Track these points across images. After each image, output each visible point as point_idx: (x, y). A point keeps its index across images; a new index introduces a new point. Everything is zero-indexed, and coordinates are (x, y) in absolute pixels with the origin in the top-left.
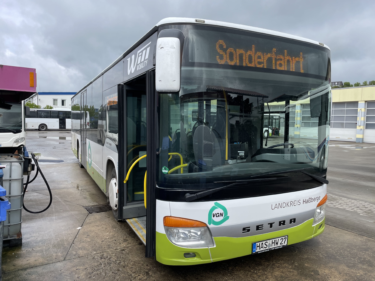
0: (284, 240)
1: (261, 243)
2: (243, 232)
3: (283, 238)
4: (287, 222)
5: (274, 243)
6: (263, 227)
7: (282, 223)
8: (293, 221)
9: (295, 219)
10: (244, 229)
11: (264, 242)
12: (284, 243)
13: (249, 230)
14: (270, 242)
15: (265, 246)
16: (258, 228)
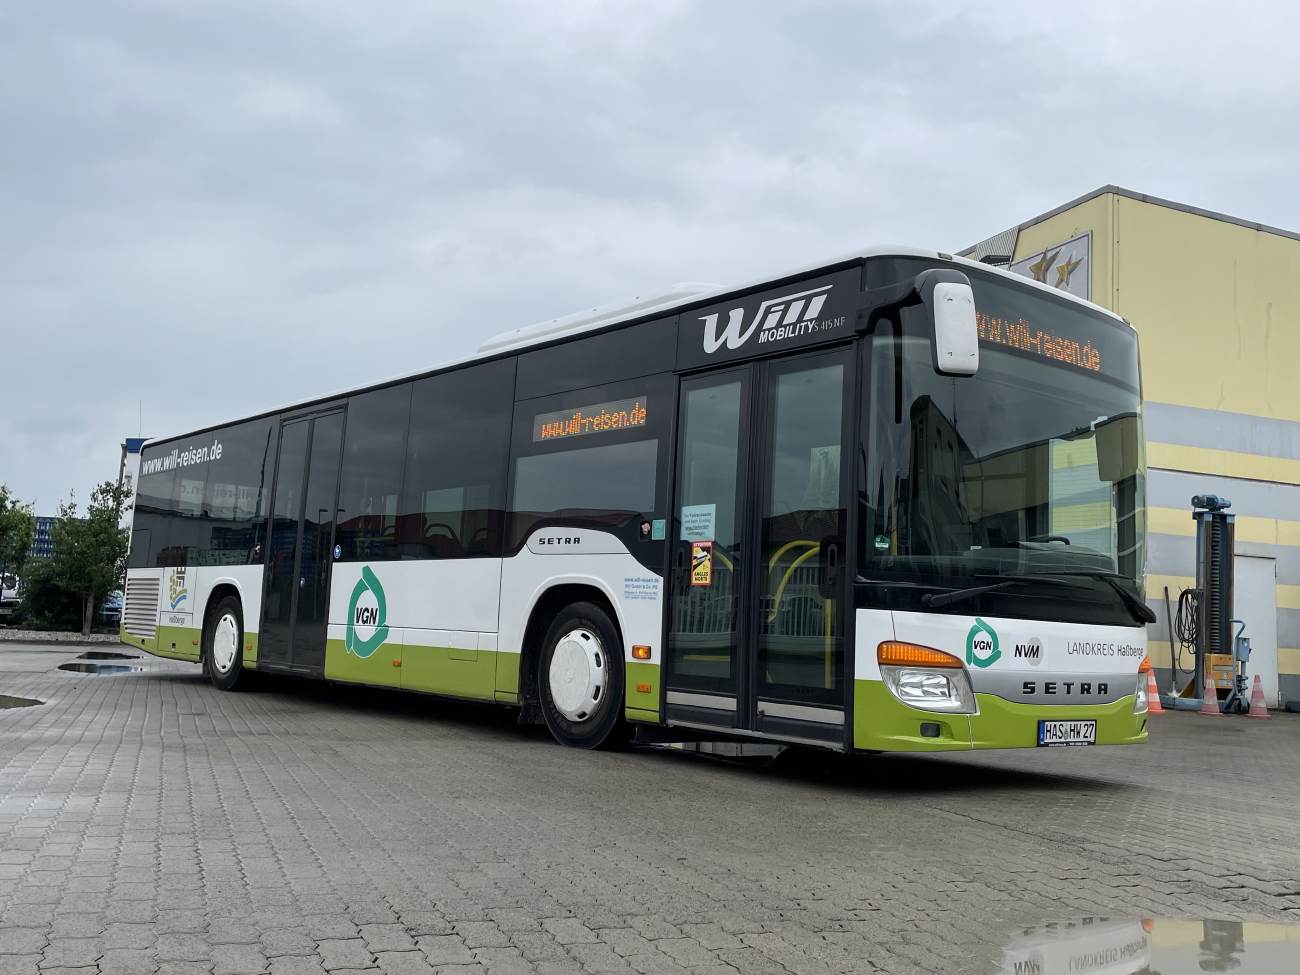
0: (1090, 729)
1: (1053, 723)
2: (1024, 693)
3: (1089, 723)
4: (1094, 689)
5: (1074, 731)
6: (1055, 689)
7: (1085, 688)
8: (1103, 688)
9: (1106, 685)
10: (1026, 685)
11: (1058, 724)
12: (1090, 737)
13: (1033, 691)
14: (1067, 726)
15: (1059, 733)
16: (1049, 688)
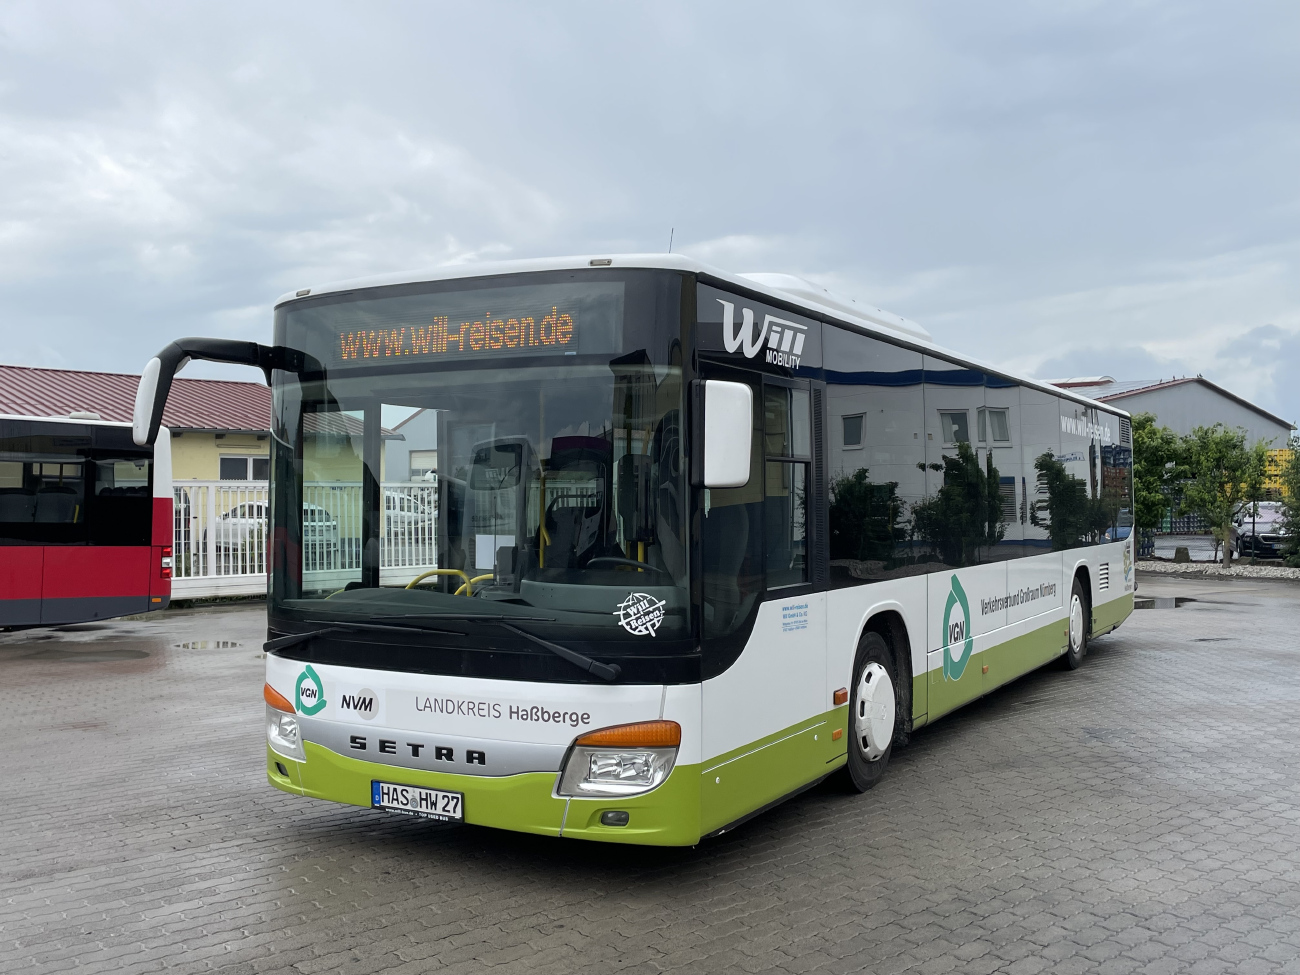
2: (352, 748)
4: (459, 756)
5: (426, 800)
6: (394, 748)
7: (444, 754)
8: (476, 757)
9: (481, 755)
10: (354, 739)
12: (454, 812)
13: (363, 746)
14: (415, 793)
16: (385, 746)
